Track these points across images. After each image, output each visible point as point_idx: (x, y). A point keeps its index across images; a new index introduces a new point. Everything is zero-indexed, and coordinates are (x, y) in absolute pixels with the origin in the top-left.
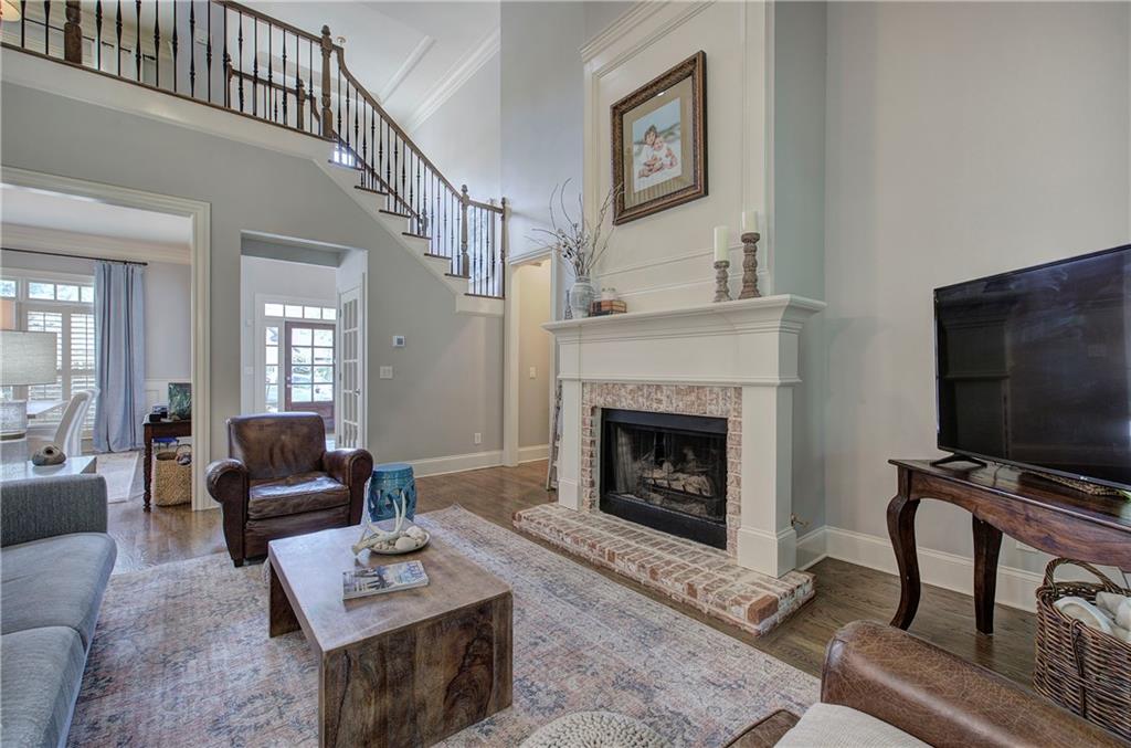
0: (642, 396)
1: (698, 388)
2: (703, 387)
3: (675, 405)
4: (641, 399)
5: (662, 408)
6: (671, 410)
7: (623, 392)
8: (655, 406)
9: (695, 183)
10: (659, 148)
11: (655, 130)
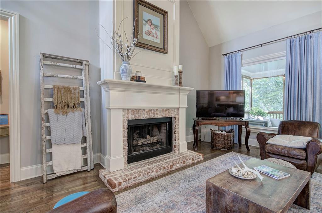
0: (151, 113)
1: (169, 109)
2: (170, 109)
3: (162, 115)
4: (151, 114)
5: (158, 116)
6: (161, 116)
7: (144, 112)
8: (156, 116)
9: (164, 49)
10: (153, 29)
11: (151, 21)
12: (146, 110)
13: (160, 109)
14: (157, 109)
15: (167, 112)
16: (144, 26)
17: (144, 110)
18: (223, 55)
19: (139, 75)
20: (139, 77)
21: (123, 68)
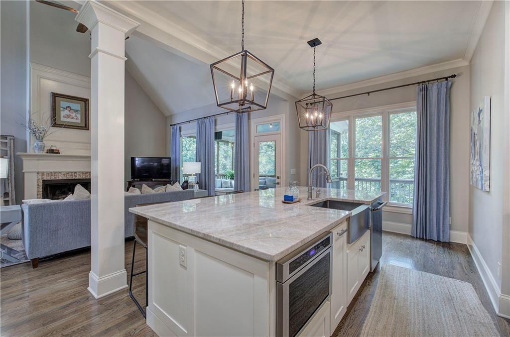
4: (68, 176)
9: (85, 127)
10: (72, 113)
11: (70, 108)
12: (63, 173)
13: (79, 172)
14: (75, 173)
15: (88, 174)
16: (62, 112)
17: (60, 173)
18: (171, 125)
19: (53, 148)
20: (53, 150)
21: (35, 144)
